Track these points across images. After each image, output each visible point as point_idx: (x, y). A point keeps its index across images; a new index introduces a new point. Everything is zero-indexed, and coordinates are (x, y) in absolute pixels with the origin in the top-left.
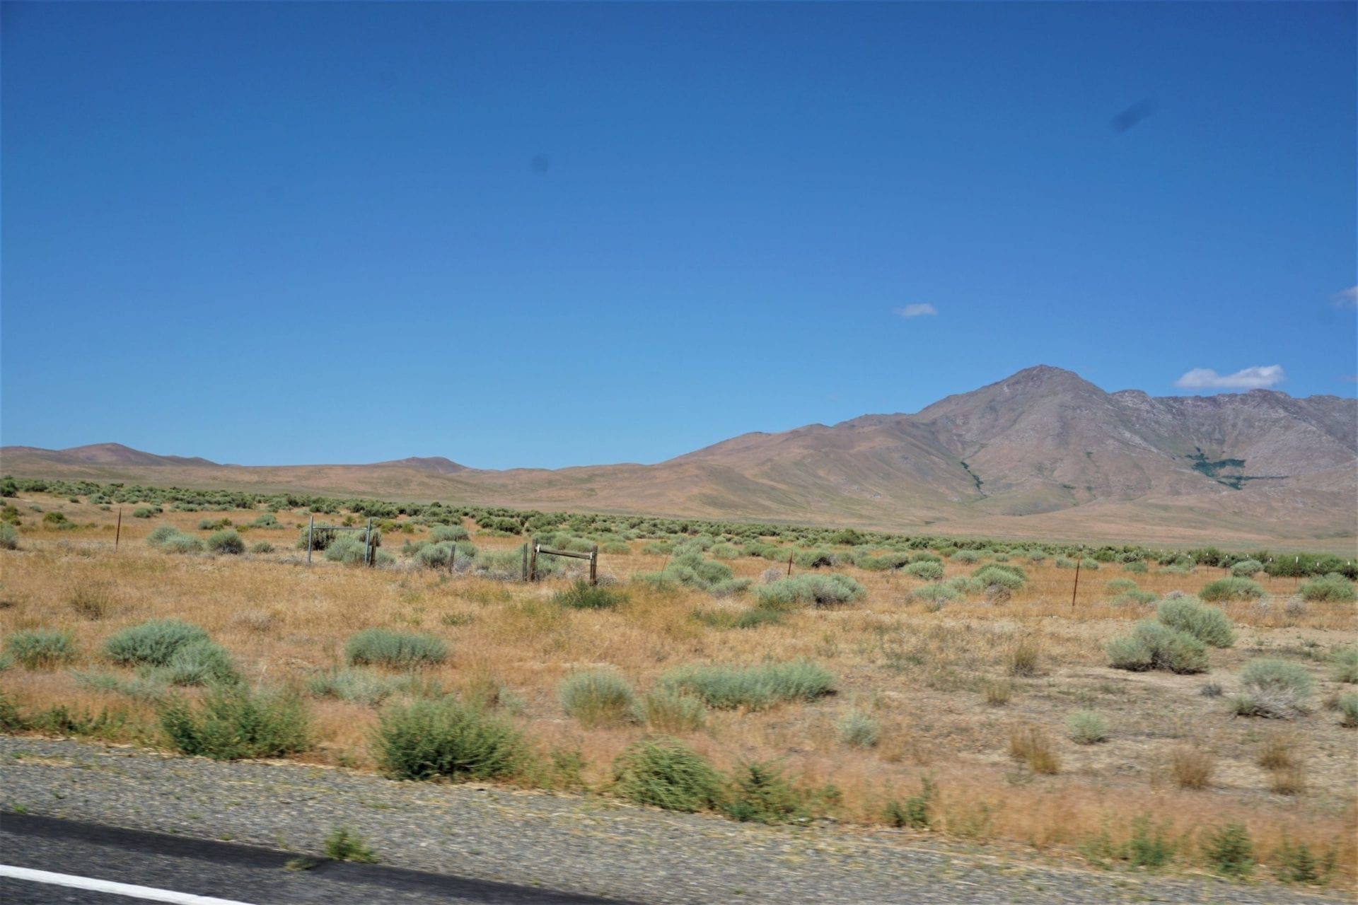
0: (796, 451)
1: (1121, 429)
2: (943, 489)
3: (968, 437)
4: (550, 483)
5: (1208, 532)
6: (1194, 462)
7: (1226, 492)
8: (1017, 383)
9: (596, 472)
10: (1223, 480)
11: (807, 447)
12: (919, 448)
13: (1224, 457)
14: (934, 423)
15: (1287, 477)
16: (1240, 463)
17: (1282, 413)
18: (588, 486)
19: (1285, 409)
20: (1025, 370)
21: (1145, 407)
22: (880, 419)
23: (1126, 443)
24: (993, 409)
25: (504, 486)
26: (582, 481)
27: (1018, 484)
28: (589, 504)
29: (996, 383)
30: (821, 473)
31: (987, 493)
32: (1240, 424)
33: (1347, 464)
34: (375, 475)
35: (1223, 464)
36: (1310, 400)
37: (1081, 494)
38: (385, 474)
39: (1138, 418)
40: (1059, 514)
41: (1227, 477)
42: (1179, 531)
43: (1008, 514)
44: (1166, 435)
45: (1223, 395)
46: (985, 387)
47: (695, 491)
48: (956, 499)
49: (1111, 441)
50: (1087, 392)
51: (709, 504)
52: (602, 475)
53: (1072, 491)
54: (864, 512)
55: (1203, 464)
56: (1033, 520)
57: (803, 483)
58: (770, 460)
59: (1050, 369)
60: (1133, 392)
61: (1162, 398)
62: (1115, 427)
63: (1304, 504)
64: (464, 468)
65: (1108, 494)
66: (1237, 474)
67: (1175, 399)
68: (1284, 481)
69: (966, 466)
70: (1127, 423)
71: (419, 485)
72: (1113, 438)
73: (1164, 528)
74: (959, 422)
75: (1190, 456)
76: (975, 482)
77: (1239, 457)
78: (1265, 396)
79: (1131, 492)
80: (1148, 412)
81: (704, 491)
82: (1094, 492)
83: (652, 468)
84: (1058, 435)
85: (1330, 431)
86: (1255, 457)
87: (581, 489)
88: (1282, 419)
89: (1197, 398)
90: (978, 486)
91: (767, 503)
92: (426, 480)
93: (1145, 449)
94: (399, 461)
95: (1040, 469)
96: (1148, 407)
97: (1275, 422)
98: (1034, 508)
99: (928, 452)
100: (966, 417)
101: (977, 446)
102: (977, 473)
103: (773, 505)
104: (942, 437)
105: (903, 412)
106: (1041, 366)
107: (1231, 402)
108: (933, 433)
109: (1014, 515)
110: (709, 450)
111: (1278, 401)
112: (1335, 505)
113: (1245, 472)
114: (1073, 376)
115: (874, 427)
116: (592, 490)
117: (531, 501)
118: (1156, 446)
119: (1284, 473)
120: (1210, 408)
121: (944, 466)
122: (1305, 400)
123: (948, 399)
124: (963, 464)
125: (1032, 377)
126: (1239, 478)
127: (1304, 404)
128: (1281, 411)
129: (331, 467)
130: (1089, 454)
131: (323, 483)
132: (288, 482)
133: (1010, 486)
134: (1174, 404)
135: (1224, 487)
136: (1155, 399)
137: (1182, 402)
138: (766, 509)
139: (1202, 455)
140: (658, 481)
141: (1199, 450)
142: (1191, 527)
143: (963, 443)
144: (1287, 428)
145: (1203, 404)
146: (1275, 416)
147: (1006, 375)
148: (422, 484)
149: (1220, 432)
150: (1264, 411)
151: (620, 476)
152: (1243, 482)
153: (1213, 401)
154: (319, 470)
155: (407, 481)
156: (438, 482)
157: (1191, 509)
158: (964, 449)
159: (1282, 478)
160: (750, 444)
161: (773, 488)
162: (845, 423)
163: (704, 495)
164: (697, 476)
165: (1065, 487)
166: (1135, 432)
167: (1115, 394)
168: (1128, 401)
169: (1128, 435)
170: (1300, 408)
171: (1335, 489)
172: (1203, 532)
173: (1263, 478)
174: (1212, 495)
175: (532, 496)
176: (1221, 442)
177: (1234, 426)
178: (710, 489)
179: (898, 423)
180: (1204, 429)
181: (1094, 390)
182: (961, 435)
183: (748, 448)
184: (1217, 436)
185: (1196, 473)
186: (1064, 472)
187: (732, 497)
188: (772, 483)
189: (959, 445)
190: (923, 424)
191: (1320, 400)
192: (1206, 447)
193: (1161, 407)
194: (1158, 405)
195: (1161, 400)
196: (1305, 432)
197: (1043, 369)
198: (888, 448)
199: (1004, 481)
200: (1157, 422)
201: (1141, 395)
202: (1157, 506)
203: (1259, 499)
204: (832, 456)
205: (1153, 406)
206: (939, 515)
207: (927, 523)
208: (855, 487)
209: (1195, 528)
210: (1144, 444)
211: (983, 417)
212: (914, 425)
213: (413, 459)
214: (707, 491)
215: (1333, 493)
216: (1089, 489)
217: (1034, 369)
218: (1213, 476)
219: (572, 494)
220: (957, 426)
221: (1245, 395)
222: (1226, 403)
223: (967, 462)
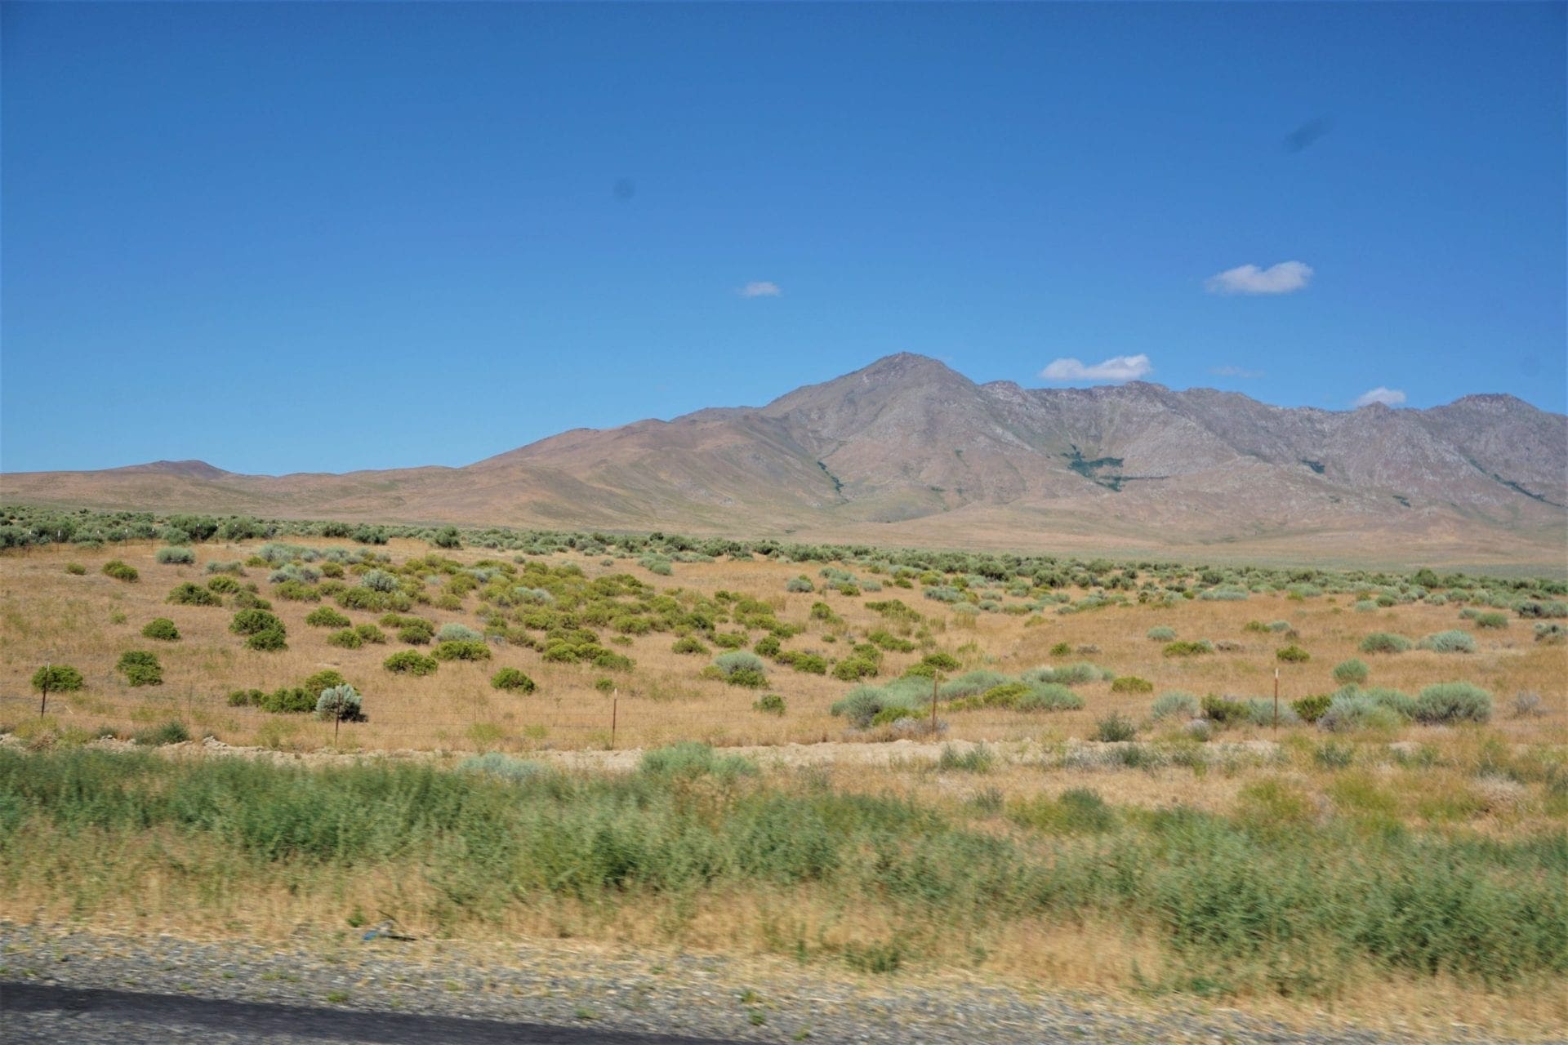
0: (631, 451)
1: (993, 426)
2: (799, 493)
3: (825, 433)
4: (345, 491)
5: (1092, 539)
6: (1070, 461)
7: (1107, 494)
8: (878, 372)
9: (398, 477)
10: (1101, 481)
11: (642, 446)
12: (770, 446)
13: (1102, 456)
14: (786, 417)
15: (1167, 477)
16: (1118, 462)
17: (1160, 407)
18: (393, 493)
19: (1164, 403)
20: (886, 358)
21: (1017, 400)
22: (722, 414)
23: (997, 440)
24: (852, 402)
25: (288, 494)
26: (386, 488)
27: (882, 487)
28: (399, 516)
29: (853, 373)
30: (663, 476)
31: (848, 497)
32: (1117, 419)
33: (1229, 463)
34: (126, 483)
35: (1100, 463)
36: (1188, 393)
37: (951, 497)
38: (139, 482)
39: (1010, 413)
40: (933, 520)
41: (1106, 478)
42: (1063, 537)
43: (875, 521)
44: (1040, 431)
45: (1100, 388)
46: (841, 377)
47: (524, 498)
48: (815, 505)
49: (981, 438)
50: (952, 383)
51: (543, 514)
52: (406, 481)
53: (942, 494)
54: (715, 520)
55: (1079, 464)
56: (904, 527)
57: (643, 488)
58: (604, 461)
59: (914, 356)
60: (1004, 383)
61: (1035, 391)
62: (986, 422)
63: (1188, 506)
64: (227, 473)
65: (981, 497)
66: (1115, 475)
67: (1049, 391)
68: (1165, 481)
69: (824, 467)
70: (998, 418)
71: (183, 494)
72: (984, 434)
73: (1046, 534)
74: (814, 416)
75: (1065, 455)
76: (835, 484)
77: (1116, 455)
78: (1142, 389)
79: (1004, 494)
80: (1020, 405)
81: (535, 498)
82: (965, 495)
83: (465, 472)
84: (924, 431)
85: (1209, 426)
86: (1135, 455)
87: (385, 497)
88: (1160, 414)
89: (1072, 390)
90: (837, 489)
91: (609, 512)
92: (191, 489)
93: (1018, 446)
94: (143, 466)
95: (906, 469)
96: (1020, 400)
97: (1153, 416)
98: (899, 514)
99: (782, 452)
100: (822, 410)
101: (835, 444)
102: (837, 475)
103: (616, 514)
104: (796, 434)
105: (749, 405)
106: (904, 353)
107: (1107, 395)
108: (785, 429)
109: (881, 521)
110: (527, 450)
111: (1156, 394)
112: (1221, 507)
113: (1124, 472)
114: (940, 365)
115: (719, 423)
116: (399, 498)
117: (327, 512)
118: (1029, 443)
119: (1164, 472)
120: (1086, 401)
121: (799, 466)
122: (1184, 393)
123: (800, 390)
124: (820, 464)
125: (894, 364)
126: (1118, 479)
127: (1182, 397)
128: (1159, 405)
129: (68, 474)
130: (958, 453)
131: (59, 494)
132: (13, 493)
133: (873, 489)
134: (1047, 396)
135: (1103, 489)
136: (1028, 391)
137: (1056, 394)
138: (607, 519)
139: (1078, 453)
140: (478, 486)
141: (1075, 448)
142: (1074, 533)
143: (820, 440)
144: (1165, 424)
145: (1078, 397)
146: (1153, 410)
147: (864, 365)
148: (186, 494)
149: (1096, 428)
150: (1143, 406)
151: (427, 481)
152: (1121, 483)
153: (1088, 393)
154: (52, 478)
155: (168, 491)
156: (207, 491)
157: (1072, 513)
158: (820, 447)
159: (1162, 478)
160: (578, 441)
161: (612, 494)
162: (683, 417)
163: (535, 503)
164: (524, 481)
165: (933, 489)
166: (1006, 427)
167: (983, 385)
168: (1000, 394)
169: (999, 430)
170: (1180, 402)
171: (1218, 490)
172: (1087, 539)
173: (1142, 478)
174: (1093, 498)
175: (327, 506)
176: (1097, 439)
177: (1111, 421)
178: (542, 496)
179: (746, 418)
180: (1078, 425)
181: (962, 381)
182: (817, 431)
183: (574, 447)
184: (1093, 432)
185: (1073, 473)
186: (933, 472)
187: (566, 505)
188: (608, 488)
189: (815, 443)
190: (774, 419)
191: (1199, 393)
192: (1082, 446)
193: (1035, 400)
194: (1031, 398)
195: (1034, 393)
196: (1185, 428)
197: (906, 356)
198: (736, 447)
199: (866, 483)
200: (1030, 417)
201: (1012, 386)
202: (1035, 510)
203: (1141, 502)
204: (674, 456)
205: (1025, 399)
206: (798, 522)
207: (788, 532)
208: (703, 492)
209: (1079, 534)
210: (1017, 441)
211: (841, 410)
212: (763, 420)
213: (162, 463)
214: (537, 498)
215: (1217, 494)
216: (960, 491)
217: (896, 356)
218: (1090, 476)
219: (375, 503)
220: (810, 420)
221: (1122, 387)
222: (1102, 397)
223: (824, 462)
